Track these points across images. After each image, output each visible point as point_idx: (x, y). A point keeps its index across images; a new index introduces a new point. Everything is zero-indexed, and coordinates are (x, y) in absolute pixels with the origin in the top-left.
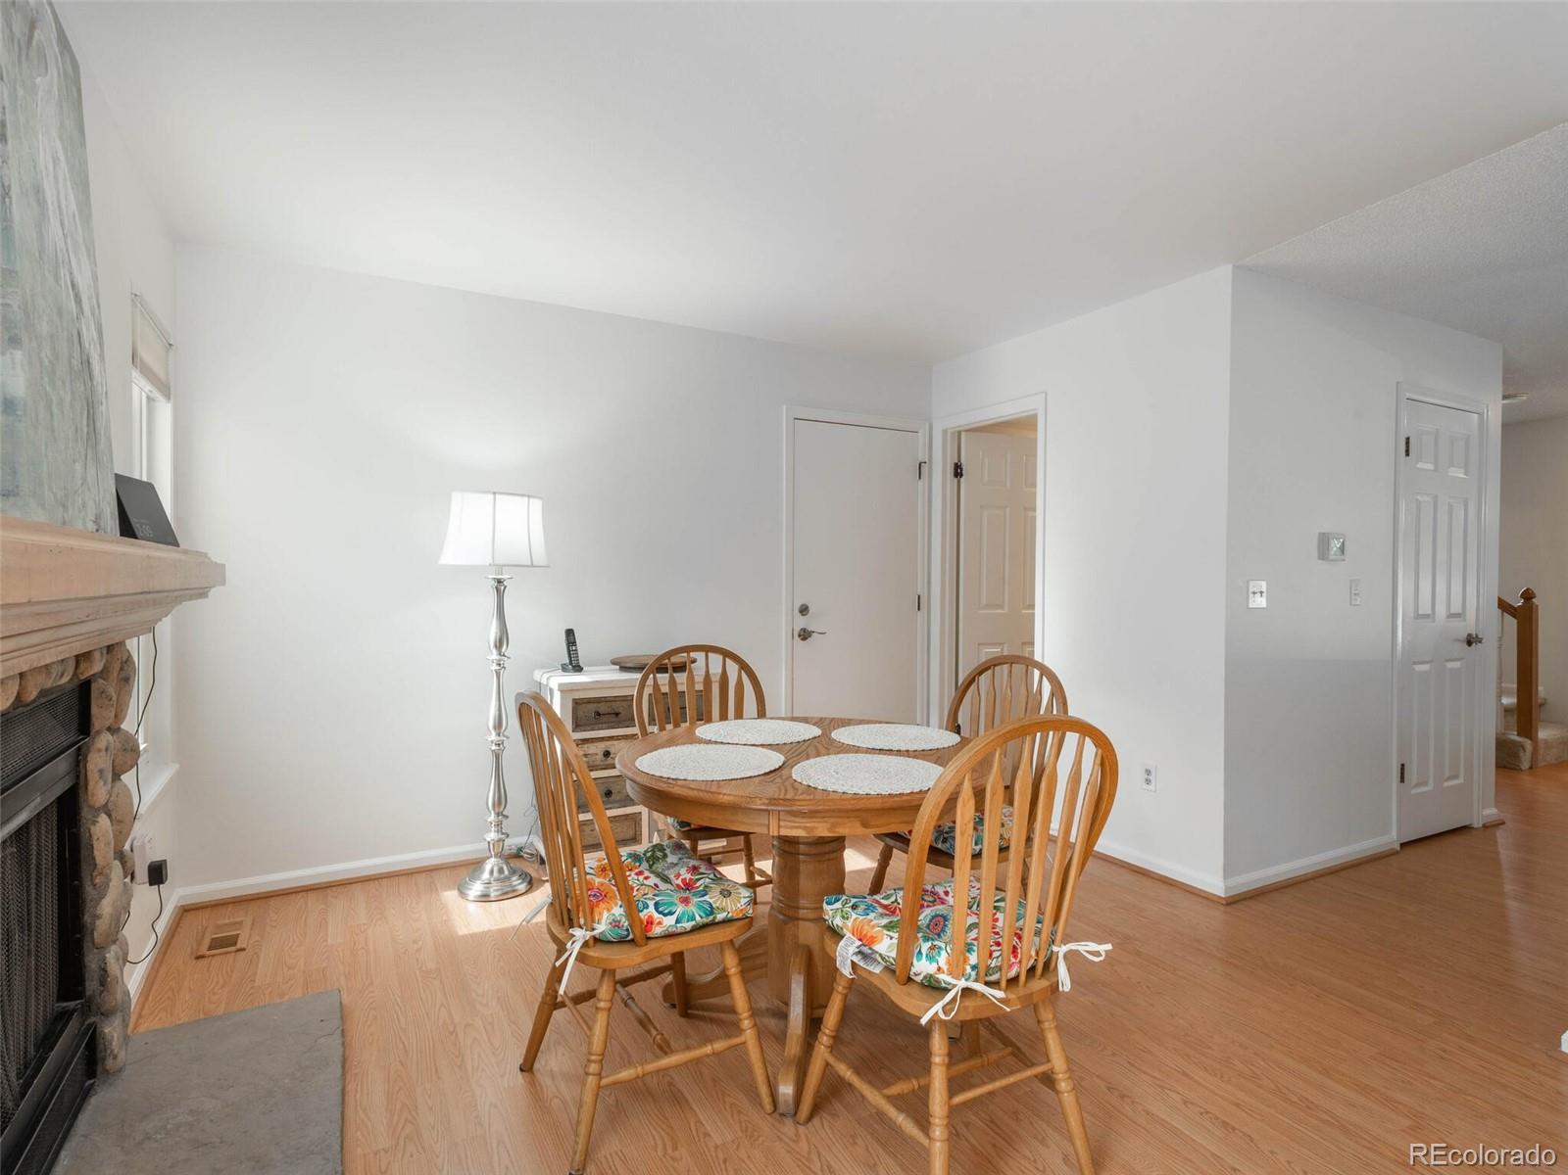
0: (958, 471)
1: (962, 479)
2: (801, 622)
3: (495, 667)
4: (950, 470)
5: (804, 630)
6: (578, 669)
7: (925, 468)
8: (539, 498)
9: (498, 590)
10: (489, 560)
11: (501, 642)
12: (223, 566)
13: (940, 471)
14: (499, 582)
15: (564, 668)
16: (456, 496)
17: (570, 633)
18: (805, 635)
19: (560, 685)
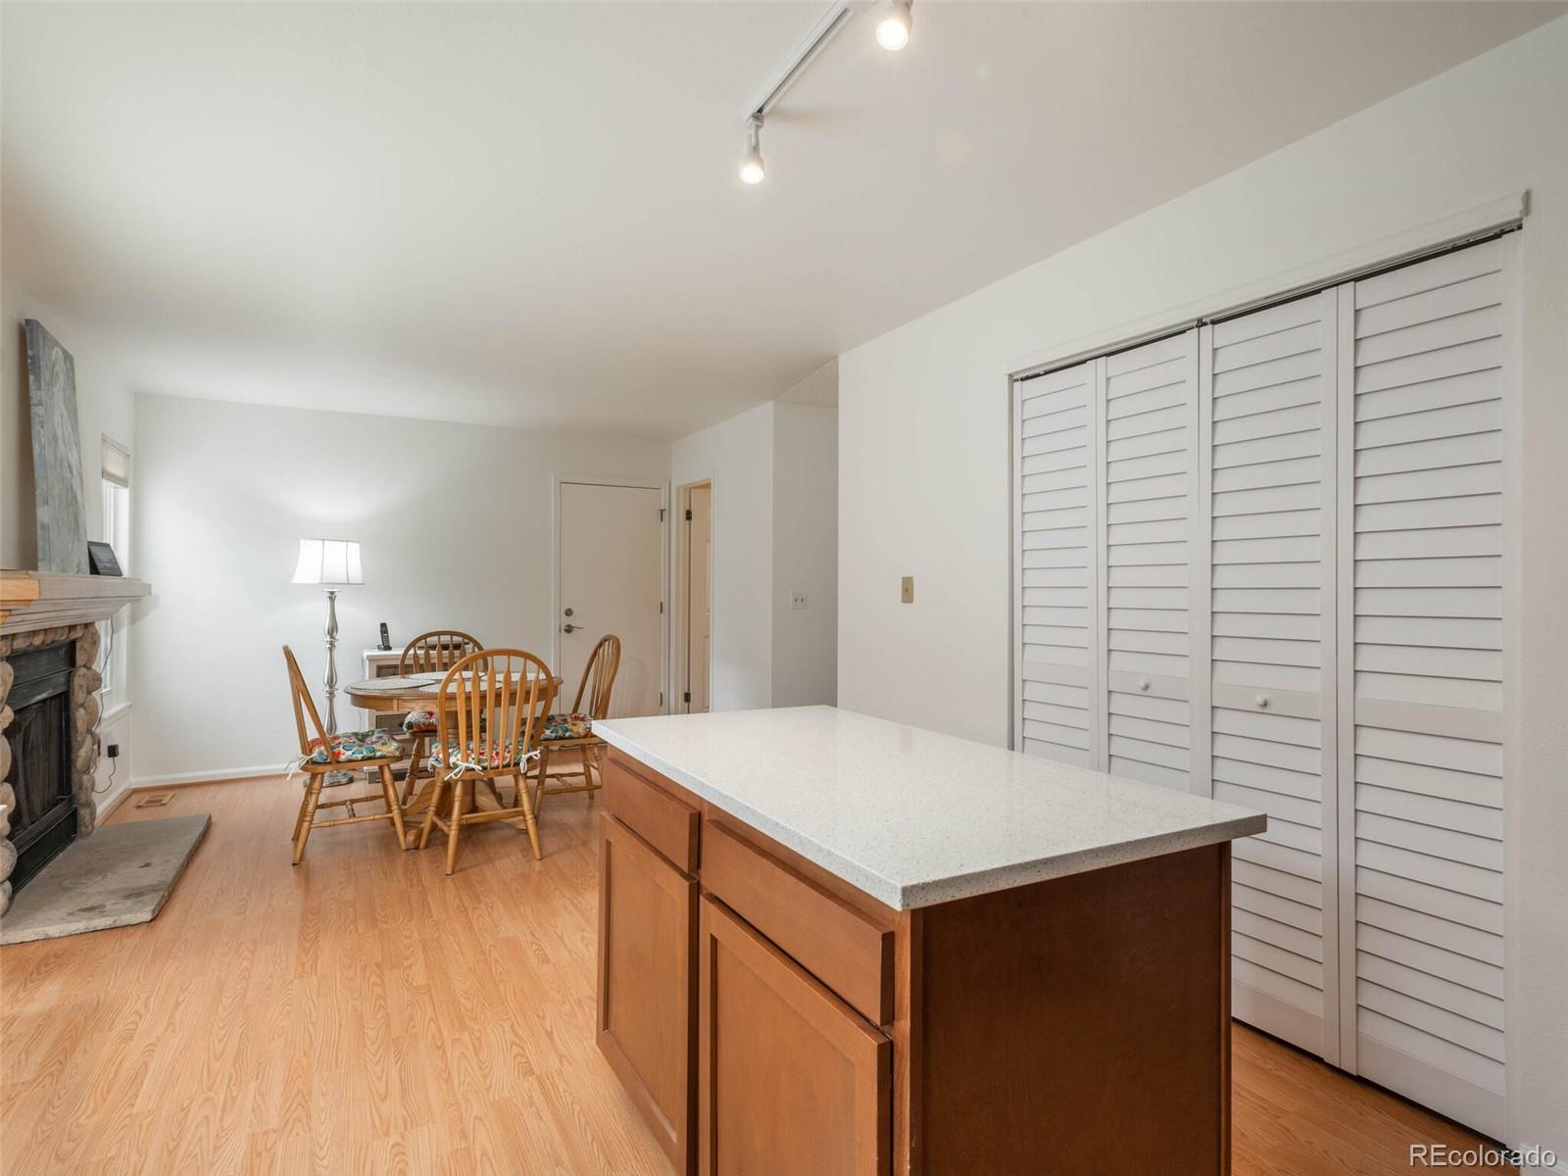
0: (689, 516)
1: (692, 521)
2: (567, 621)
3: (328, 646)
4: (683, 515)
5: (569, 626)
6: (388, 648)
7: (666, 514)
8: (359, 542)
9: (330, 598)
10: (318, 581)
11: (332, 631)
12: (150, 586)
13: (676, 516)
14: (332, 593)
15: (379, 648)
16: (302, 541)
17: (383, 626)
18: (569, 629)
19: (367, 656)
